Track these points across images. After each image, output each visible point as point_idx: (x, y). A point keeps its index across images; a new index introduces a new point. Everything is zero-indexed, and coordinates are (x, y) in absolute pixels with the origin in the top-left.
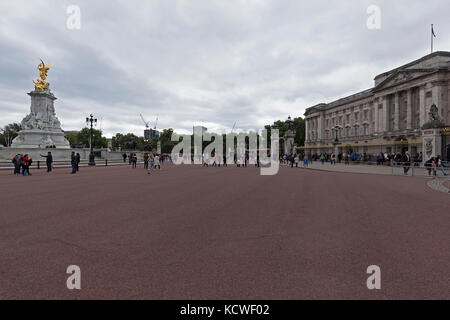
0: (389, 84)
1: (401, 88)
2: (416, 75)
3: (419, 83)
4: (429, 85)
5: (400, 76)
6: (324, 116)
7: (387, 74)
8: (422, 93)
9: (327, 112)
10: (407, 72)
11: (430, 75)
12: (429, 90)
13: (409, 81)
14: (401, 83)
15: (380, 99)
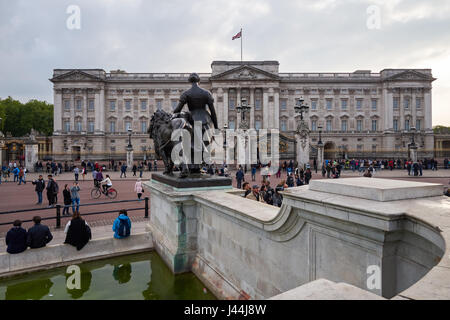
1: (245, 84)
2: (260, 77)
4: (271, 90)
5: (246, 72)
6: (106, 91)
7: (228, 63)
8: (266, 96)
9: (114, 87)
10: (253, 71)
11: (273, 81)
12: (271, 95)
13: (254, 80)
14: (247, 80)
15: (220, 90)
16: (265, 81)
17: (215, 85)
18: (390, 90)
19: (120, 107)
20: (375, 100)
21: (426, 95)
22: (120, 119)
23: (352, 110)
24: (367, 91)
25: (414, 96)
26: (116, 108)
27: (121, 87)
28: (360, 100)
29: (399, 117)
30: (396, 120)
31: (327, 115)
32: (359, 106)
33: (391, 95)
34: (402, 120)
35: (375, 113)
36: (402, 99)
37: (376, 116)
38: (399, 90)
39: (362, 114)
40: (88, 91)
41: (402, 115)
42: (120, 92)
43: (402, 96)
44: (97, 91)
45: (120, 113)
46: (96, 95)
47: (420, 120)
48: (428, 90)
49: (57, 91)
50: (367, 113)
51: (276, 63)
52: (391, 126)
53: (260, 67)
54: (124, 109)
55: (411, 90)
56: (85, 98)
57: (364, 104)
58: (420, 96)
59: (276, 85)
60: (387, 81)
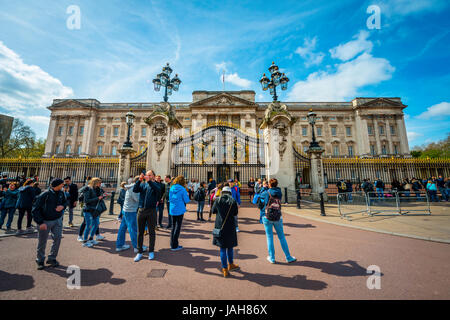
0: (211, 104)
1: (223, 111)
2: (237, 104)
3: (240, 112)
4: (248, 116)
5: (224, 100)
6: (97, 119)
7: (207, 93)
8: (243, 122)
9: (105, 115)
10: (231, 99)
12: (248, 120)
13: (232, 107)
14: (224, 107)
15: (200, 116)
16: (242, 108)
17: (194, 112)
18: (363, 117)
19: (109, 132)
20: (349, 128)
21: (399, 121)
22: (107, 144)
23: (327, 136)
24: (340, 119)
25: (387, 122)
26: (105, 134)
27: (111, 115)
28: (334, 127)
29: (375, 142)
30: (373, 145)
31: (302, 140)
32: (334, 133)
33: (365, 121)
34: (379, 145)
35: (350, 139)
36: (376, 126)
37: (352, 142)
38: (372, 117)
39: (338, 139)
40: (79, 117)
41: (378, 140)
42: (110, 119)
43: (376, 122)
44: (88, 117)
45: (108, 137)
46: (86, 122)
47: (396, 145)
48: (401, 116)
49: (53, 118)
50: (343, 139)
51: (253, 93)
52: (369, 151)
53: (237, 96)
54: (112, 134)
55: (384, 116)
56: (76, 124)
57: (338, 130)
58: (392, 122)
59: (253, 111)
60: (359, 108)
